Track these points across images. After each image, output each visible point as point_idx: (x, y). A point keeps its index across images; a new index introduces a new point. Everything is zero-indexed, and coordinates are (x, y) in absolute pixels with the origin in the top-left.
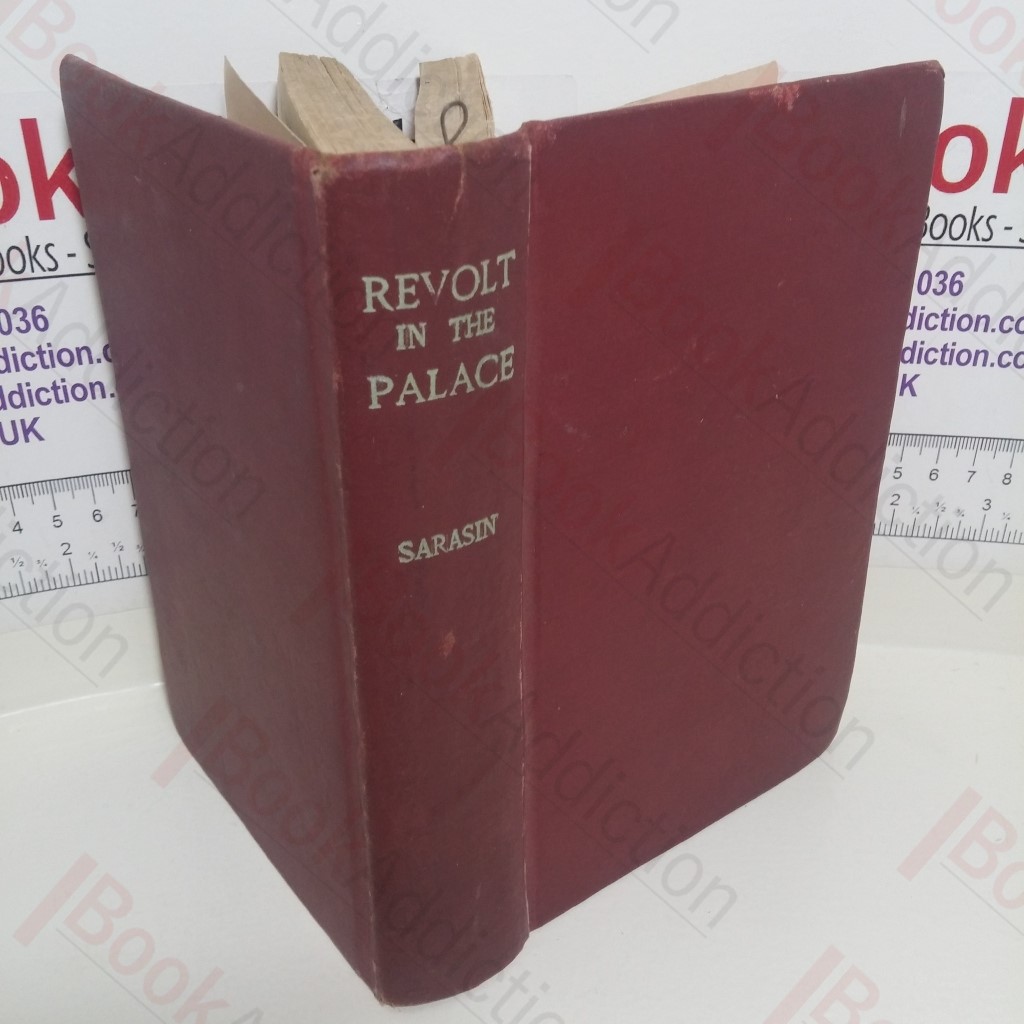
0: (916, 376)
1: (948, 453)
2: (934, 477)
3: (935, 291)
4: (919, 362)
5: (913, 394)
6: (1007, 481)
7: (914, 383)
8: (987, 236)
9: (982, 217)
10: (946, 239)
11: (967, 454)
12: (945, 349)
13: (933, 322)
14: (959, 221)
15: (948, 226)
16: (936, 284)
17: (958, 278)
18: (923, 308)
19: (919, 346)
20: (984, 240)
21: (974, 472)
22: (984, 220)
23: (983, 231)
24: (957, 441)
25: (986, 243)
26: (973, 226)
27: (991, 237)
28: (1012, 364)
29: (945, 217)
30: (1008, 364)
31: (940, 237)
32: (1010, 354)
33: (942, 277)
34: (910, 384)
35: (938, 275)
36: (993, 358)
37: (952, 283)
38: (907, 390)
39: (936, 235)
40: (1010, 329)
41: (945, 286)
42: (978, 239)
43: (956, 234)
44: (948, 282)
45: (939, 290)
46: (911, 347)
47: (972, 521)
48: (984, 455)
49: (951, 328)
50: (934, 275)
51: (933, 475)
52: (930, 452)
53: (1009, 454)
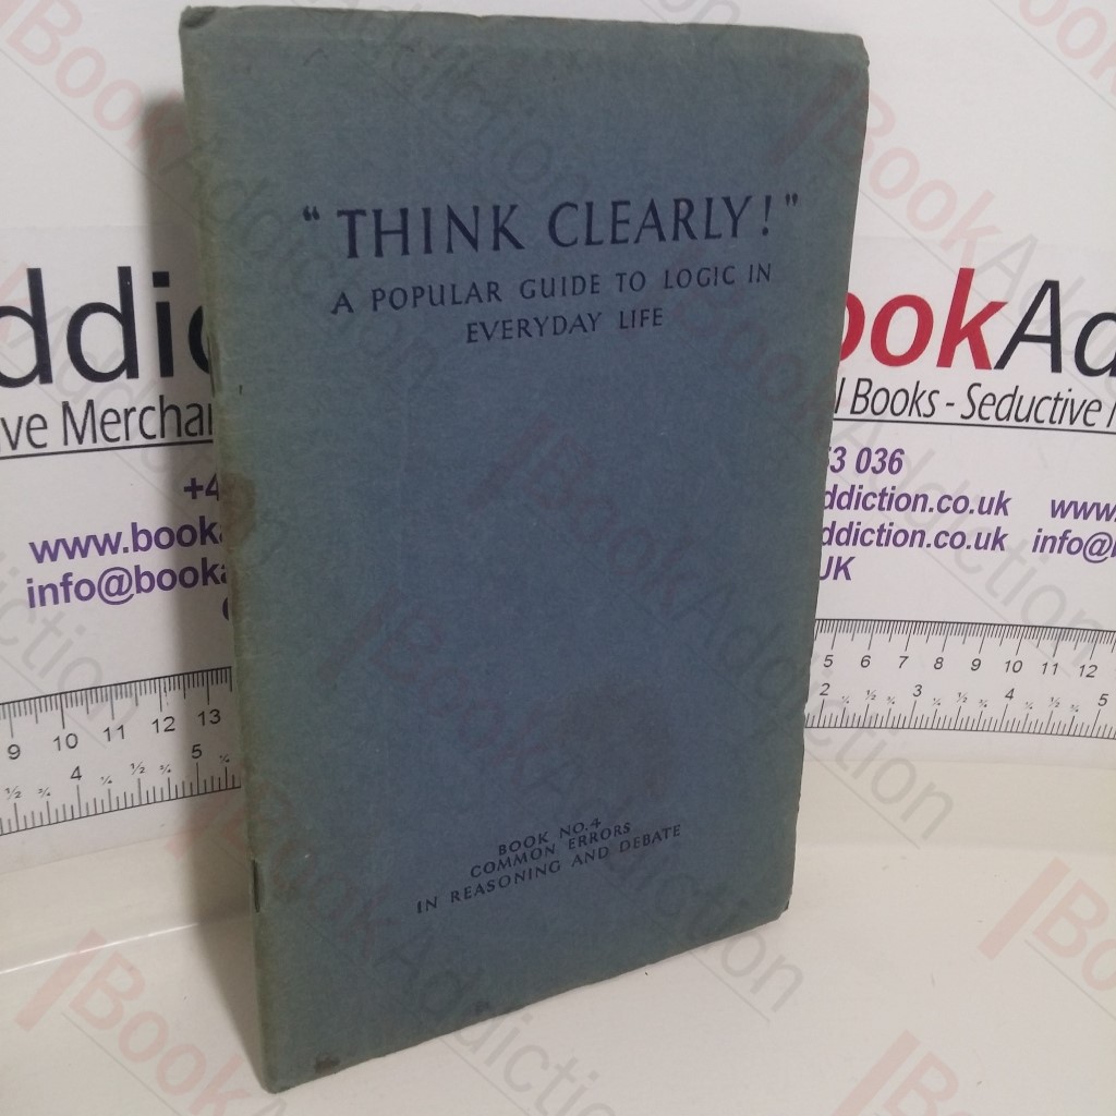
0: (851, 559)
1: (880, 639)
2: (865, 663)
3: (874, 469)
4: (854, 544)
5: (848, 577)
6: (938, 665)
7: (849, 566)
8: (929, 411)
9: (924, 392)
10: (888, 415)
11: (899, 639)
12: (882, 529)
13: (871, 501)
14: (902, 396)
15: (890, 402)
16: (875, 462)
17: (898, 455)
18: (861, 487)
19: (855, 527)
20: (925, 416)
21: (906, 658)
22: (926, 395)
23: (924, 406)
24: (890, 625)
25: (928, 419)
26: (915, 402)
27: (933, 412)
28: (948, 545)
29: (887, 391)
30: (945, 544)
31: (882, 412)
32: (947, 534)
33: (881, 454)
34: (845, 567)
35: (877, 452)
36: (930, 538)
37: (892, 460)
38: (842, 573)
39: (877, 409)
40: (948, 509)
41: (884, 464)
42: (920, 415)
43: (897, 410)
44: (887, 460)
45: (878, 469)
46: (847, 527)
47: (903, 707)
48: (918, 640)
49: (889, 509)
50: (873, 451)
51: (865, 662)
52: (863, 638)
53: (943, 638)
